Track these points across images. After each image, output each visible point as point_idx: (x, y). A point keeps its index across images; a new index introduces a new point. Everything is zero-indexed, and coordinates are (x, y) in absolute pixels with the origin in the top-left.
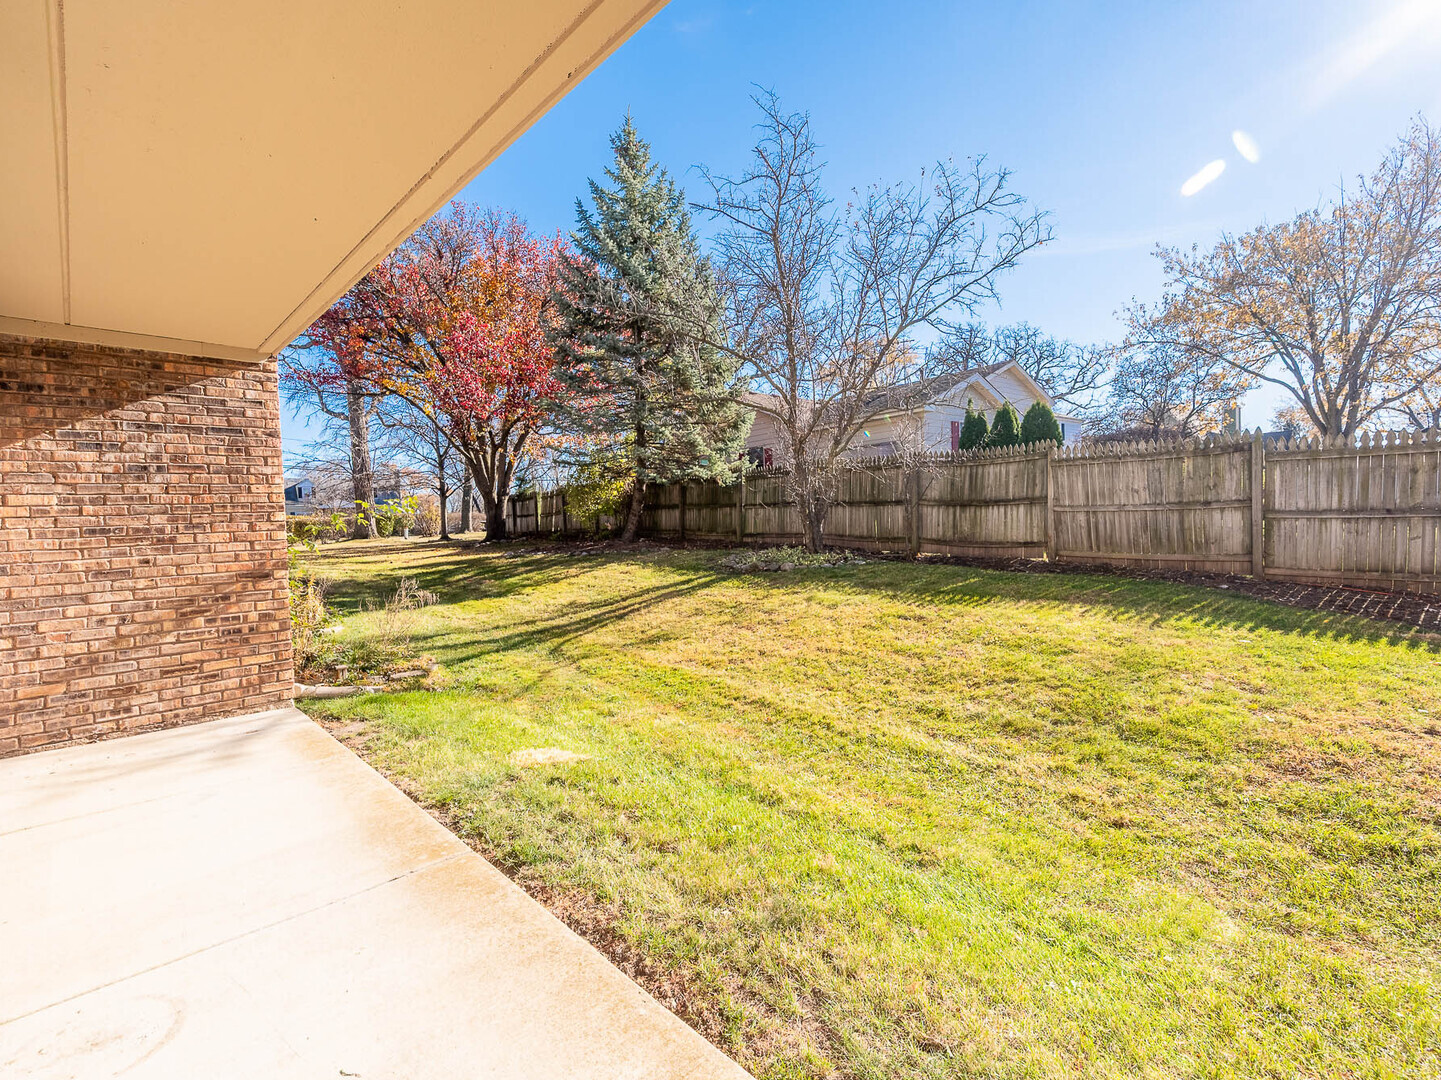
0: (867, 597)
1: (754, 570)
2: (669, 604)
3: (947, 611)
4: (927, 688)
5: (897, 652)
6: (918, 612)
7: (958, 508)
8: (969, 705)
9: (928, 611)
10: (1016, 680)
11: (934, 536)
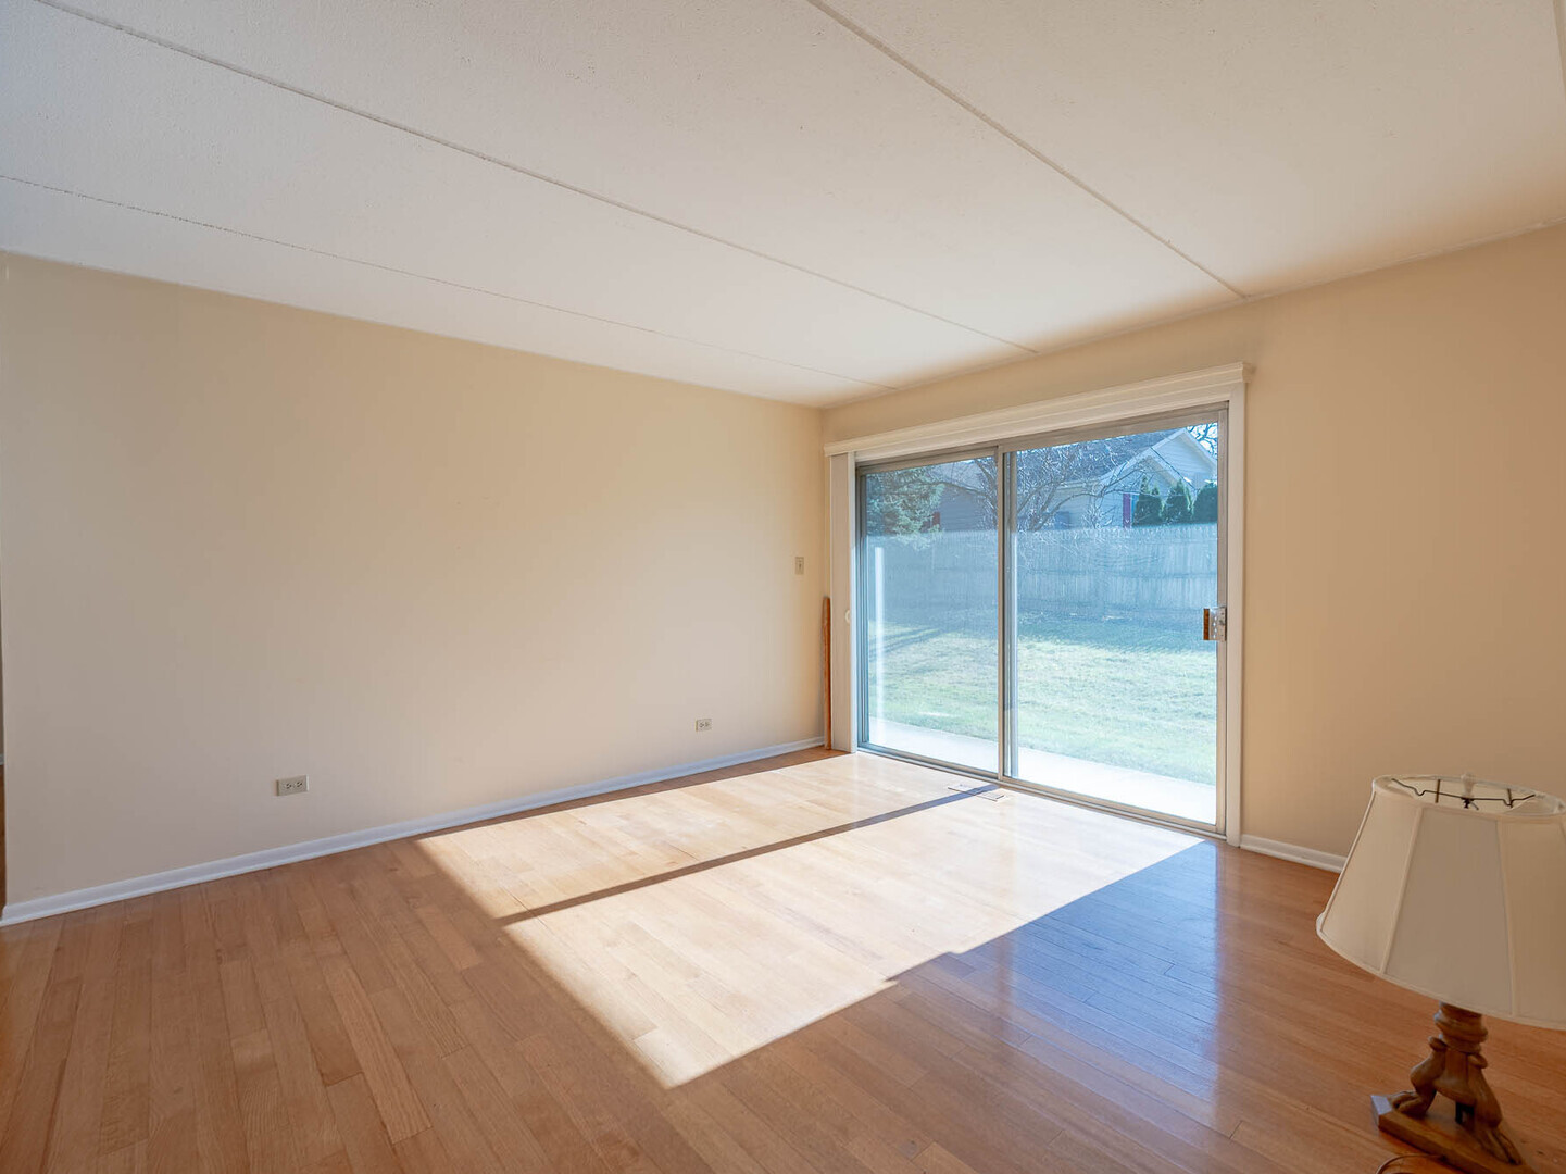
0: (1077, 647)
1: (965, 625)
2: (912, 648)
3: (1145, 657)
4: (1141, 697)
5: (1113, 680)
6: (1122, 657)
7: (1140, 580)
8: (1172, 706)
9: (1131, 656)
10: (1202, 694)
11: (1118, 601)
